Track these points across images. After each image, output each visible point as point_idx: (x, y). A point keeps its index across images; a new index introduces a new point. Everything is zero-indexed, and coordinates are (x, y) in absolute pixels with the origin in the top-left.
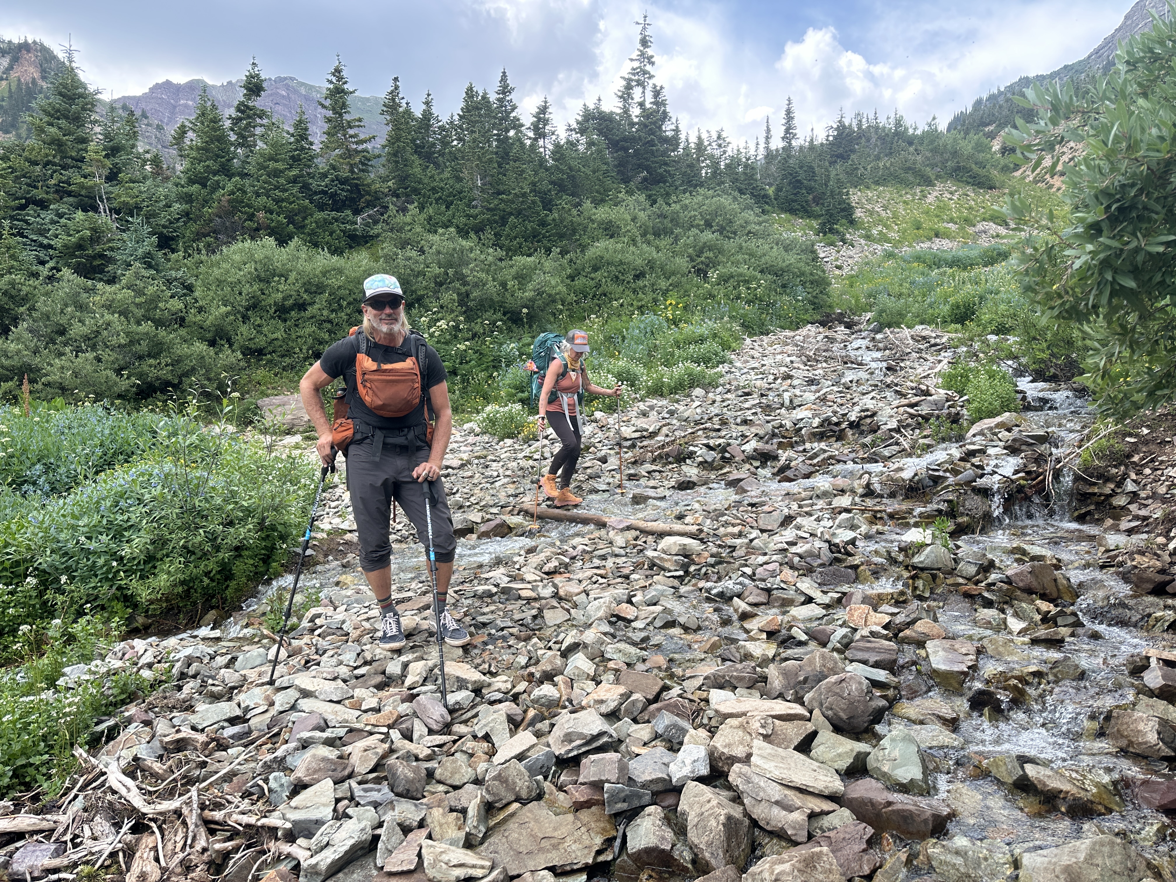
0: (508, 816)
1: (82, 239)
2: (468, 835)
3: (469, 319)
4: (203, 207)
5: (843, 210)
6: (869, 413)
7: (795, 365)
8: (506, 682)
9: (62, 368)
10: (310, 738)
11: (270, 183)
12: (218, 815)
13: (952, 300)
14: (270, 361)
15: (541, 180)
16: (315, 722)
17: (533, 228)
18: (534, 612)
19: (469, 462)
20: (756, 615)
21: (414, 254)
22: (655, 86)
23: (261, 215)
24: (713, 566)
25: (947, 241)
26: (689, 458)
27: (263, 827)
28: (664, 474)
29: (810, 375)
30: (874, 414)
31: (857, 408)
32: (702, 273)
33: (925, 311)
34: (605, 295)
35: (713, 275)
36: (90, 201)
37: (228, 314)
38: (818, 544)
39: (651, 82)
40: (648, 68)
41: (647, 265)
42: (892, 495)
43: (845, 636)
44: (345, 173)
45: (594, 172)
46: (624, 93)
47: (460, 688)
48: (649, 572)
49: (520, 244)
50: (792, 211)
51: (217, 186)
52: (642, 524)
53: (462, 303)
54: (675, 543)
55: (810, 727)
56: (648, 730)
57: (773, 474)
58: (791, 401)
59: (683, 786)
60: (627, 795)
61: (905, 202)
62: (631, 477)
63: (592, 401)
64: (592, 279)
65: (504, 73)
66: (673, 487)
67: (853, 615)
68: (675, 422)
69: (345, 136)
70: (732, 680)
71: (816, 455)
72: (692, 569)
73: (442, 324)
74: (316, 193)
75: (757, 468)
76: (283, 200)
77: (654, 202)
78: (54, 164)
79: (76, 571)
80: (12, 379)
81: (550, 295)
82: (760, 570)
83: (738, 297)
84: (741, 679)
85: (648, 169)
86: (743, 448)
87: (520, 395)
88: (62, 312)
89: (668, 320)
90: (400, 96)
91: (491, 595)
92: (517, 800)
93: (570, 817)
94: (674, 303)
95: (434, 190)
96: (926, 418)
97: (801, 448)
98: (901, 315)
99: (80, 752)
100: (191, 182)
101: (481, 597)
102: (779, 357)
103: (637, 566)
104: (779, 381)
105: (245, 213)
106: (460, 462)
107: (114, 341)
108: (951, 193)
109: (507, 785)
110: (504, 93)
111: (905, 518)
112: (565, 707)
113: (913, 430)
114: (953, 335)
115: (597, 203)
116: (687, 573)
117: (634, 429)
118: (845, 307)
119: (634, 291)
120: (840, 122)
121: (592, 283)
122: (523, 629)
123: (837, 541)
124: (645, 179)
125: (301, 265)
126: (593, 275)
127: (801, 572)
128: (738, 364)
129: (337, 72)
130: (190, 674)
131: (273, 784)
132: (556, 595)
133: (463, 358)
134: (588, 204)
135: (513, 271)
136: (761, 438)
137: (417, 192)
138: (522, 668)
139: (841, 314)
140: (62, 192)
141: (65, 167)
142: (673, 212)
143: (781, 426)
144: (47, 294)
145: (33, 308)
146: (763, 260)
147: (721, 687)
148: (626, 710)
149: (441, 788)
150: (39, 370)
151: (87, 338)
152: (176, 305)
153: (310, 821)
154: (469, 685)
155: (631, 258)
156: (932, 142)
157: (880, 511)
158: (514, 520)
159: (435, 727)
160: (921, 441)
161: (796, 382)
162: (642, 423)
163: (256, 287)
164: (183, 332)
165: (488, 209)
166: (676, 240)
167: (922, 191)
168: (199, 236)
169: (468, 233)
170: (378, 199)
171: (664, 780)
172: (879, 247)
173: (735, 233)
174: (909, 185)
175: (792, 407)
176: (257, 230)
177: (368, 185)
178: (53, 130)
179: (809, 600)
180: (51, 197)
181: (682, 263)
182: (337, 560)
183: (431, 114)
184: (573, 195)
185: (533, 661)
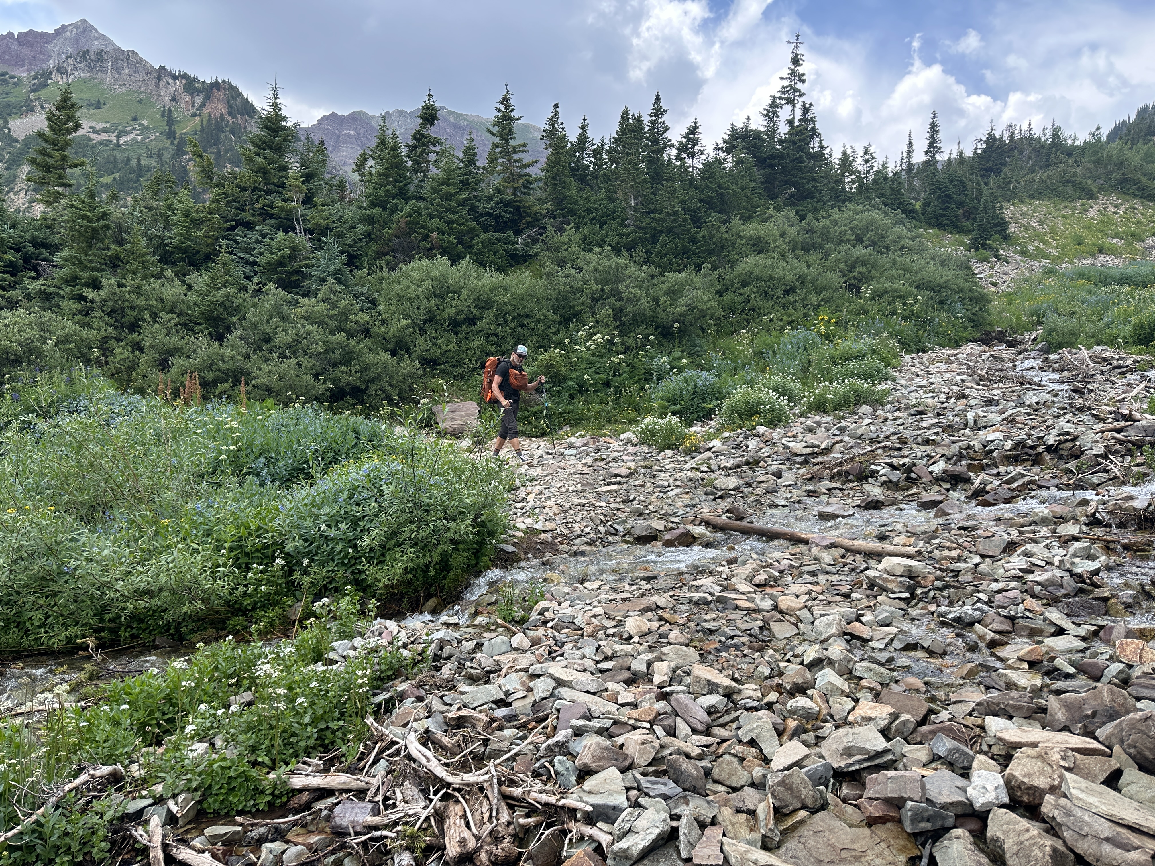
0: (797, 822)
1: (283, 256)
2: (764, 836)
3: (622, 334)
4: (383, 228)
5: (997, 225)
6: (1070, 437)
7: (968, 384)
8: (756, 690)
9: (270, 372)
10: (584, 726)
11: (442, 206)
12: (517, 791)
13: (1134, 320)
14: (443, 371)
15: (691, 198)
16: (582, 711)
17: (683, 246)
18: (759, 623)
19: (636, 471)
20: (1007, 643)
21: (573, 272)
22: (804, 104)
23: (434, 235)
24: (940, 590)
25: (1113, 257)
26: (872, 477)
27: (563, 807)
28: (846, 492)
29: (987, 395)
30: (1075, 438)
31: (1054, 432)
32: (854, 288)
33: (1101, 331)
34: (753, 310)
35: (867, 291)
36: (289, 223)
37: (407, 327)
38: (1058, 573)
39: (801, 100)
40: (799, 86)
41: (797, 280)
42: (1121, 525)
43: (1121, 672)
44: (508, 196)
45: (742, 189)
46: (769, 111)
47: (710, 692)
48: (869, 592)
49: (670, 261)
50: (940, 226)
51: (395, 209)
52: (846, 542)
53: (616, 318)
54: (899, 564)
55: (1114, 764)
56: (925, 752)
57: (967, 497)
58: (975, 422)
59: (989, 811)
60: (931, 816)
61: (1063, 216)
62: (810, 494)
63: (752, 416)
64: (741, 294)
65: (658, 96)
66: (858, 506)
67: (1125, 650)
68: (847, 439)
69: (509, 160)
70: (1008, 709)
71: (1013, 480)
72: (919, 591)
73: (597, 337)
74: (482, 215)
75: (948, 490)
76: (453, 222)
77: (803, 218)
78: (260, 190)
79: (316, 555)
80: (226, 381)
81: (701, 310)
82: (998, 596)
83: (894, 313)
84: (1018, 708)
85: (795, 184)
86: (931, 468)
87: (673, 407)
88: (268, 322)
89: (821, 336)
90: (560, 121)
91: (707, 603)
92: (804, 807)
93: (866, 831)
94: (826, 318)
95: (588, 211)
96: (1138, 445)
97: (994, 471)
98: (1074, 335)
99: (370, 720)
100: (373, 205)
101: (697, 604)
102: (947, 376)
103: (856, 585)
104: (953, 400)
105: (420, 234)
106: (628, 471)
107: (313, 348)
108: (1116, 207)
109: (792, 792)
110: (657, 115)
111: (1144, 550)
112: (827, 721)
113: (1123, 456)
114: (1138, 358)
115: (746, 219)
116: (913, 595)
117: (805, 445)
118: (1005, 325)
119: (784, 306)
120: (989, 134)
121: (741, 298)
122: (753, 639)
123: (1078, 570)
124: (792, 195)
125: (473, 282)
126: (742, 291)
127: (1045, 601)
128: (903, 382)
129: (505, 100)
130: (444, 655)
131: (559, 767)
132: (776, 608)
133: (616, 370)
134: (736, 221)
135: (665, 287)
136: (949, 459)
137: (572, 212)
138: (766, 678)
139: (1001, 332)
140: (265, 214)
141: (268, 192)
142: (824, 227)
143: (969, 447)
144: (255, 306)
145: (244, 318)
146: (919, 276)
147: (995, 715)
148: (897, 730)
149: (720, 788)
150: (249, 373)
151: (289, 346)
152: (364, 317)
153: (608, 806)
154: (721, 690)
155: (781, 273)
156: (1095, 153)
157: (1114, 542)
158: (699, 530)
159: (700, 727)
160: (1135, 469)
161: (972, 402)
162: (811, 439)
163: (432, 303)
164: (368, 342)
165: (640, 228)
166: (827, 255)
167: (1082, 205)
168: (380, 255)
169: (620, 251)
170: (536, 220)
171: (965, 804)
172: (1037, 264)
173: (887, 248)
174: (1067, 198)
175: (977, 428)
176: (430, 249)
177: (529, 207)
178: (260, 159)
179: (1061, 632)
180: (256, 219)
181: (834, 278)
182: (536, 558)
183: (586, 138)
184: (720, 212)
185: (775, 672)
